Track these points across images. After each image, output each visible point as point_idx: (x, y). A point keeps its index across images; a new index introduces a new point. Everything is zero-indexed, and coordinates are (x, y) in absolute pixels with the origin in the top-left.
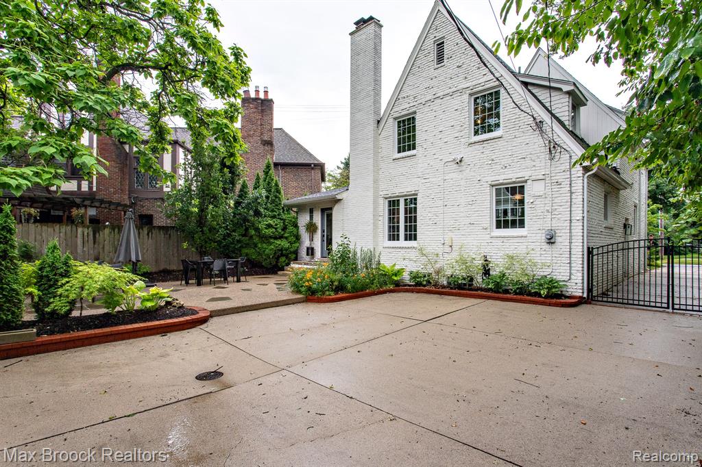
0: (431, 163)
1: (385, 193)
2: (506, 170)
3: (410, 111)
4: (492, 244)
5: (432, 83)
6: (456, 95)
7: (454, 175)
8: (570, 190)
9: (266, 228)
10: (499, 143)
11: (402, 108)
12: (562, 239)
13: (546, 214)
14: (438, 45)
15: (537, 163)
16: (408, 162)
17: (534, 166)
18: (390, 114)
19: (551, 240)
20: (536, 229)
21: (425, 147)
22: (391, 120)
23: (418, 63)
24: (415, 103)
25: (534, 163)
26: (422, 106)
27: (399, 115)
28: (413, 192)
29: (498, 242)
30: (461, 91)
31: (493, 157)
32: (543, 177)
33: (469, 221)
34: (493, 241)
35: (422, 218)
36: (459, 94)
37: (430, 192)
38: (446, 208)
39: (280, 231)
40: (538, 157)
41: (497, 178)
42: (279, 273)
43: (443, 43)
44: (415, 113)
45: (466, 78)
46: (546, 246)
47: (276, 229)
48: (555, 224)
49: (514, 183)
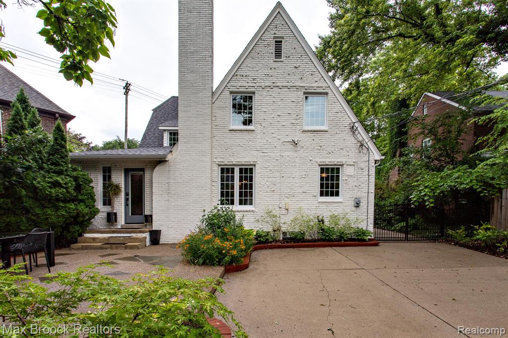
0: (270, 141)
1: (220, 160)
2: (330, 155)
3: (249, 90)
4: (320, 207)
5: (271, 72)
6: (293, 90)
7: (290, 153)
8: (369, 174)
9: (50, 188)
10: (325, 135)
11: (240, 84)
12: (363, 204)
13: (354, 187)
14: (276, 42)
15: (350, 154)
16: (247, 136)
17: (348, 155)
18: (226, 86)
19: (357, 205)
20: (348, 197)
21: (264, 125)
22: (227, 93)
23: (258, 49)
24: (254, 85)
25: (348, 154)
26: (261, 90)
27: (236, 90)
28: (252, 163)
29: (323, 206)
30: (298, 88)
31: (321, 144)
32: (353, 164)
33: (301, 190)
34: (320, 205)
35: (260, 185)
36: (296, 90)
37: (268, 164)
38: (283, 179)
39: (73, 192)
40: (351, 150)
41: (324, 160)
42: (73, 246)
43: (281, 42)
44: (254, 93)
45: (301, 78)
46: (354, 209)
47: (66, 188)
48: (358, 195)
49: (327, 165)
